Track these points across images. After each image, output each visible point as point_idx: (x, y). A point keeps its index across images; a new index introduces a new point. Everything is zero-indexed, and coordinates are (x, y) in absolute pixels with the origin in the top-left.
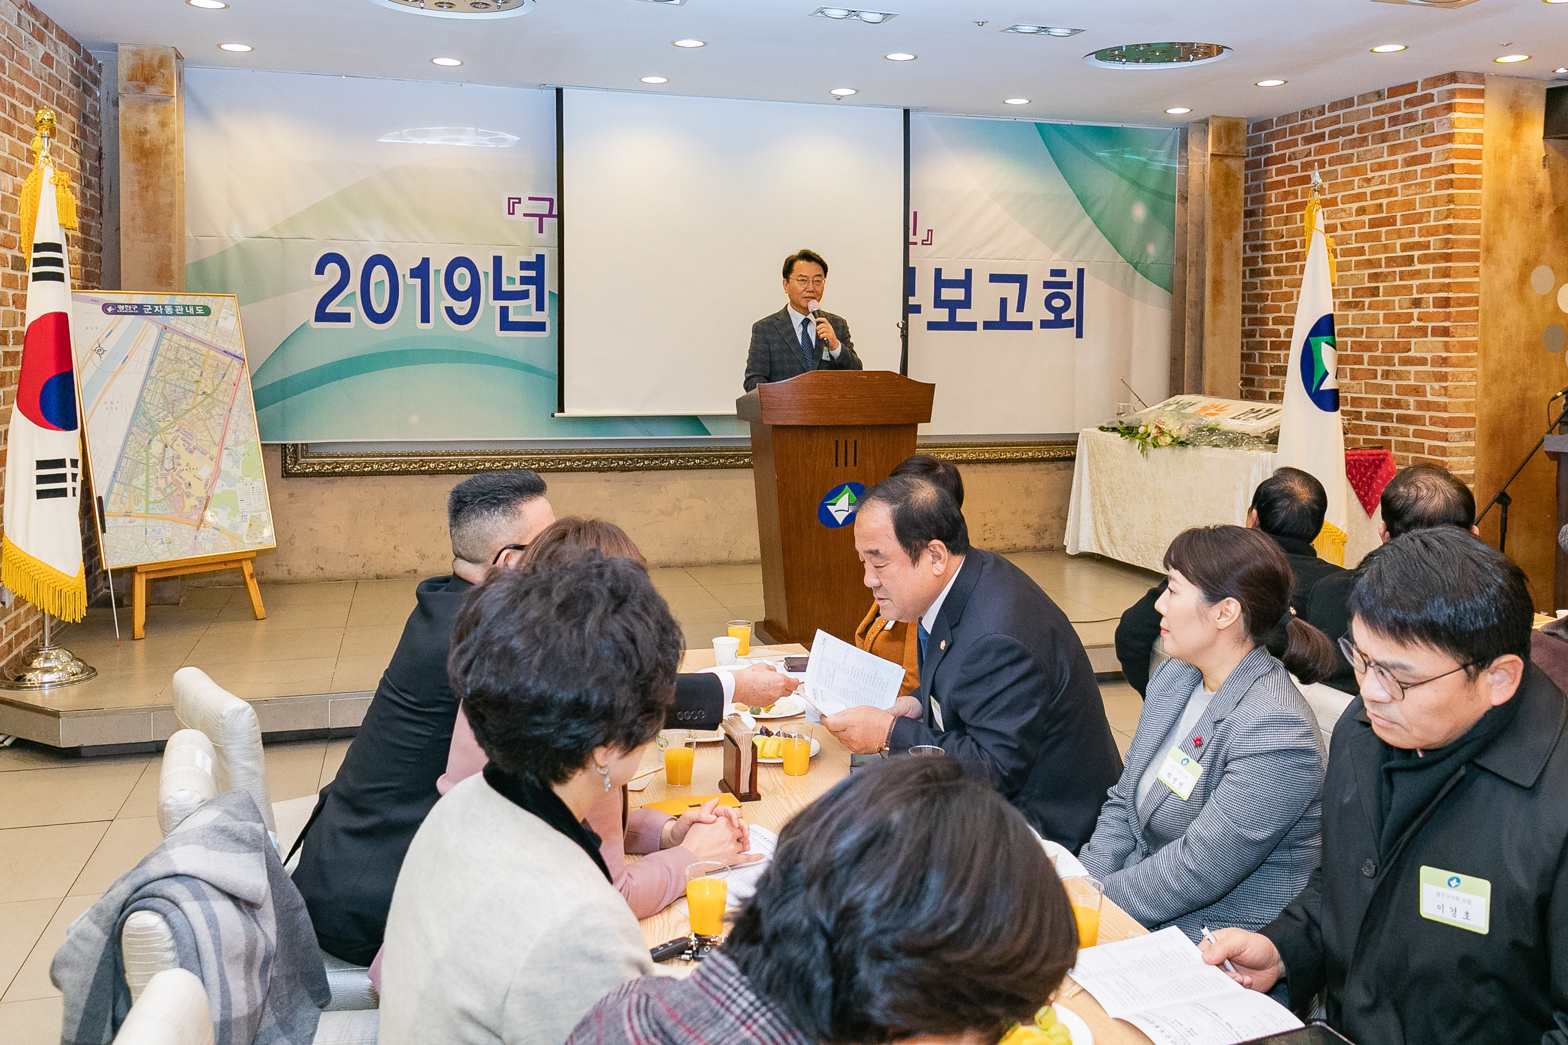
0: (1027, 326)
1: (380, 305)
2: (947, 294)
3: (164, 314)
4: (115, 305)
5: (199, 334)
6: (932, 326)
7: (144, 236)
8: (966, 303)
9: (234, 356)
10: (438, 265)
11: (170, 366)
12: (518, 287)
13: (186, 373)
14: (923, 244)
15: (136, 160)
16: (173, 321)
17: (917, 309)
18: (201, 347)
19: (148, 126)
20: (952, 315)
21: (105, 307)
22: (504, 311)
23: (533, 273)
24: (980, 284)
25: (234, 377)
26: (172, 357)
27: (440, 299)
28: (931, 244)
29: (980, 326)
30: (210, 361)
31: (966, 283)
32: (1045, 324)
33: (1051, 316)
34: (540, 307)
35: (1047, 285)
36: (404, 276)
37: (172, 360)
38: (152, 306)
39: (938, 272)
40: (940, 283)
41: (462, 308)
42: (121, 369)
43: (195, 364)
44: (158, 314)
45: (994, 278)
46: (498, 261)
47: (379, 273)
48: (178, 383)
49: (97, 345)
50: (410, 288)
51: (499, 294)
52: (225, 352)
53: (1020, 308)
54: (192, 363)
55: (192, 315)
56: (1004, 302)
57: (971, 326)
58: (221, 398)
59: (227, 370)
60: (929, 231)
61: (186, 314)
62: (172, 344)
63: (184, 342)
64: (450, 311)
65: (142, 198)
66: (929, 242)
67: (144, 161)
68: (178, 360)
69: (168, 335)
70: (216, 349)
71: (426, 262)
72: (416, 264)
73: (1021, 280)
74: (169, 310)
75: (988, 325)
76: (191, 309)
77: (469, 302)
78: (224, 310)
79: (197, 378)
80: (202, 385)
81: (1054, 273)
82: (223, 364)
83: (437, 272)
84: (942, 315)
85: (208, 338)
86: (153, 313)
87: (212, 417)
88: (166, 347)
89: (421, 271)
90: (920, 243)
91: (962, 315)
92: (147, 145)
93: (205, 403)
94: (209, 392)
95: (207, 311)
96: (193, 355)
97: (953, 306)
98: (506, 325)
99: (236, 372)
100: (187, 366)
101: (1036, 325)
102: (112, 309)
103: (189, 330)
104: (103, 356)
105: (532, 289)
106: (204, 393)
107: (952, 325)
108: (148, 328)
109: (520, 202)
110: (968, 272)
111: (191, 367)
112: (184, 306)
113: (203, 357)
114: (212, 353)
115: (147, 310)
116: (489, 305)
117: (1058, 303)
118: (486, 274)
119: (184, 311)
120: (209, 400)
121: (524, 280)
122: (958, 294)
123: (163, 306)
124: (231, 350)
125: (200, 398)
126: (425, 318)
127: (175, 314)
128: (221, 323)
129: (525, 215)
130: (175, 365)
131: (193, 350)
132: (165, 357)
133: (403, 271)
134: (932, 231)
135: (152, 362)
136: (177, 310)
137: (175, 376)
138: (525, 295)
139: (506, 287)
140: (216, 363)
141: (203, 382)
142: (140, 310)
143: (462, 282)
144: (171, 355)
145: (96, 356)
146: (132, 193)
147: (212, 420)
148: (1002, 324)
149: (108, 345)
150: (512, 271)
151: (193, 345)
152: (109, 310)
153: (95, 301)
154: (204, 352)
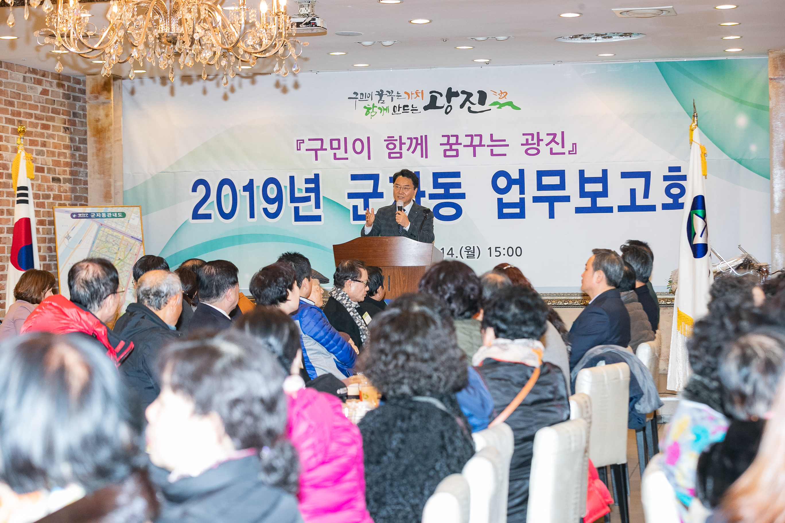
0: (652, 208)
1: (227, 209)
2: (589, 187)
3: (101, 217)
4: (77, 214)
5: (119, 228)
6: (579, 210)
7: (98, 176)
8: (604, 194)
9: (137, 239)
10: (258, 184)
11: (102, 245)
12: (304, 194)
13: (111, 249)
14: (569, 154)
15: (94, 136)
16: (106, 221)
17: (567, 199)
18: (119, 235)
19: (100, 117)
20: (594, 202)
21: (72, 215)
22: (297, 209)
23: (313, 186)
24: (614, 179)
25: (136, 251)
26: (104, 240)
27: (260, 204)
28: (576, 153)
29: (615, 209)
30: (123, 242)
31: (603, 179)
32: (665, 207)
33: (670, 201)
34: (318, 206)
35: (666, 178)
36: (240, 190)
37: (104, 242)
38: (95, 213)
39: (582, 172)
40: (583, 180)
41: (272, 208)
42: (79, 246)
43: (116, 244)
44: (98, 217)
45: (625, 175)
46: (292, 179)
47: (226, 190)
48: (106, 254)
49: (67, 235)
50: (243, 197)
51: (293, 199)
52: (132, 237)
53: (646, 195)
54: (114, 243)
55: (116, 218)
56: (633, 192)
57: (609, 210)
58: (128, 262)
59: (133, 246)
60: (573, 144)
61: (113, 217)
62: (104, 233)
63: (111, 232)
64: (265, 210)
65: (97, 156)
66: (574, 152)
67: (98, 136)
68: (107, 242)
69: (103, 229)
70: (128, 236)
71: (251, 181)
72: (246, 183)
73: (646, 176)
74: (104, 215)
75: (622, 209)
76: (116, 214)
77: (276, 205)
78: (133, 214)
79: (116, 251)
80: (118, 255)
81: (671, 169)
82: (131, 244)
83: (258, 187)
84: (587, 202)
85: (123, 230)
86: (96, 217)
87: (123, 272)
88: (101, 235)
89: (249, 187)
90: (567, 153)
91: (601, 202)
92: (100, 127)
93: (120, 264)
94: (122, 258)
95: (124, 215)
96: (115, 239)
97: (594, 196)
98: (298, 218)
99: (137, 248)
100: (112, 245)
101: (659, 207)
102: (76, 216)
103: (114, 225)
104: (70, 240)
105: (313, 195)
106: (119, 259)
107: (594, 209)
108: (93, 225)
109: (303, 142)
110: (605, 172)
111: (114, 245)
112: (112, 213)
113: (120, 240)
114: (125, 238)
115: (93, 216)
116: (288, 207)
117: (675, 191)
118: (285, 187)
119: (112, 215)
120: (122, 263)
121: (308, 190)
122: (598, 187)
123: (101, 213)
124: (136, 236)
126: (252, 216)
127: (107, 217)
128: (131, 221)
129: (307, 150)
130: (105, 245)
131: (115, 236)
132: (100, 240)
133: (239, 188)
134: (575, 144)
135: (94, 243)
136: (108, 215)
137: (105, 250)
138: (307, 199)
139: (297, 195)
140: (126, 243)
141: (119, 253)
143: (272, 193)
144: (103, 239)
145: (66, 240)
146: (93, 153)
147: (123, 273)
148: (633, 207)
149: (72, 235)
150: (300, 185)
151: (115, 234)
152: (74, 216)
153: (67, 212)
154: (121, 237)
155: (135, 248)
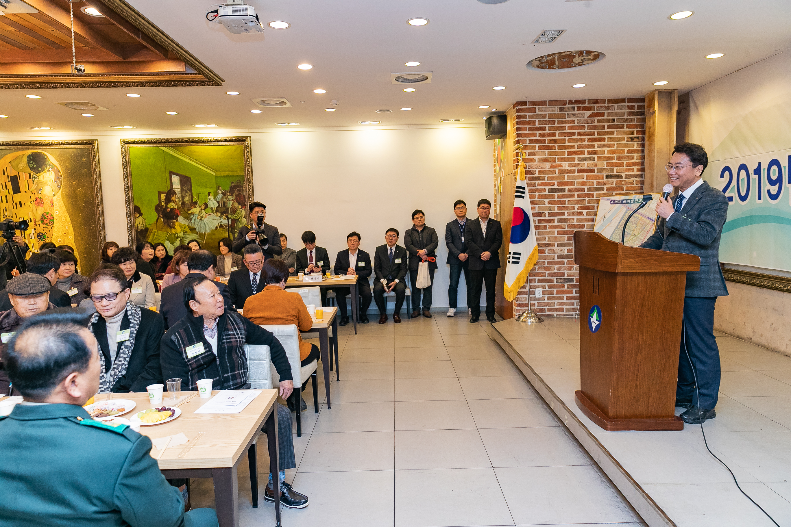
1: (743, 192)
3: (630, 203)
4: (614, 201)
9: (652, 220)
10: (764, 166)
16: (632, 206)
19: (651, 126)
25: (648, 229)
27: (765, 186)
36: (752, 174)
38: (627, 200)
41: (774, 190)
42: (608, 225)
43: (635, 223)
44: (628, 203)
46: (790, 159)
47: (743, 174)
49: (604, 216)
50: (754, 180)
52: (648, 218)
54: (634, 223)
58: (640, 237)
64: (769, 191)
65: (649, 155)
67: (650, 140)
69: (629, 212)
70: (645, 217)
71: (759, 164)
72: (756, 167)
74: (633, 201)
77: (777, 186)
78: (654, 200)
79: (634, 229)
80: (635, 232)
82: (648, 222)
83: (764, 169)
85: (643, 212)
86: (627, 203)
89: (758, 171)
92: (650, 133)
93: (633, 239)
94: (637, 235)
99: (650, 226)
102: (613, 202)
108: (622, 209)
111: (633, 224)
112: (638, 199)
114: (643, 218)
115: (625, 202)
116: (786, 187)
118: (785, 167)
119: (638, 201)
120: (636, 238)
123: (631, 200)
124: (651, 217)
125: (632, 237)
126: (760, 197)
127: (634, 203)
128: (651, 205)
133: (751, 172)
135: (619, 223)
136: (635, 201)
140: (643, 222)
142: (622, 202)
143: (774, 175)
145: (603, 219)
146: (647, 154)
149: (607, 216)
151: (637, 215)
152: (612, 203)
153: (608, 199)
154: (640, 218)
155: (648, 227)
